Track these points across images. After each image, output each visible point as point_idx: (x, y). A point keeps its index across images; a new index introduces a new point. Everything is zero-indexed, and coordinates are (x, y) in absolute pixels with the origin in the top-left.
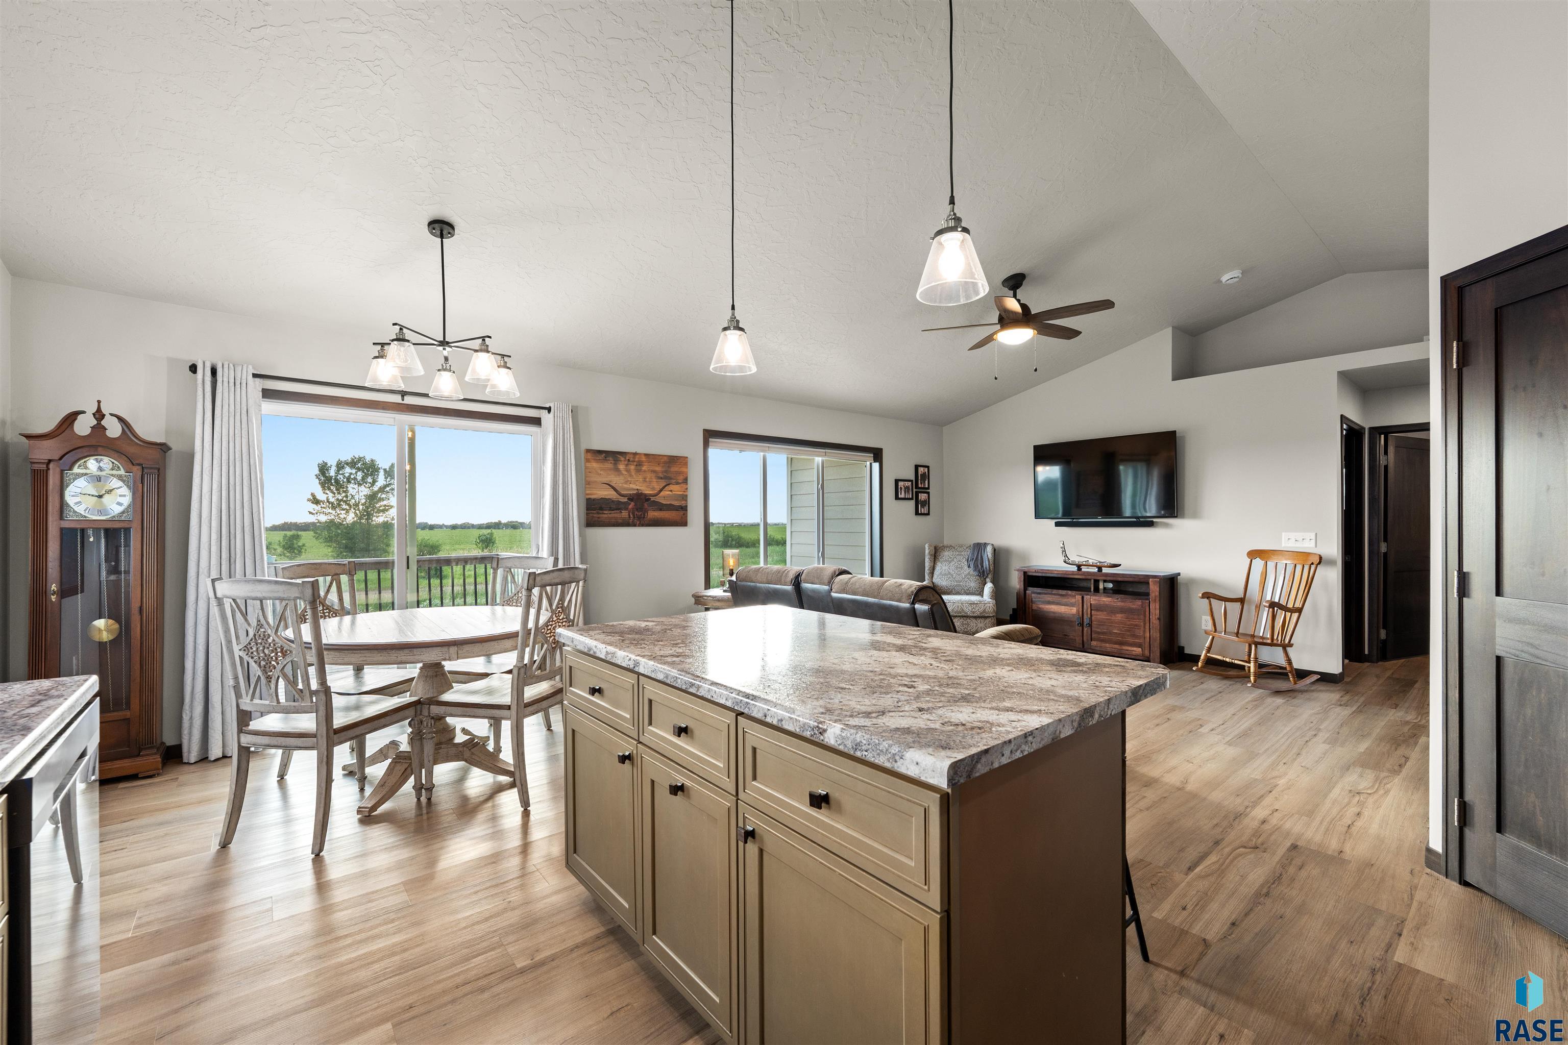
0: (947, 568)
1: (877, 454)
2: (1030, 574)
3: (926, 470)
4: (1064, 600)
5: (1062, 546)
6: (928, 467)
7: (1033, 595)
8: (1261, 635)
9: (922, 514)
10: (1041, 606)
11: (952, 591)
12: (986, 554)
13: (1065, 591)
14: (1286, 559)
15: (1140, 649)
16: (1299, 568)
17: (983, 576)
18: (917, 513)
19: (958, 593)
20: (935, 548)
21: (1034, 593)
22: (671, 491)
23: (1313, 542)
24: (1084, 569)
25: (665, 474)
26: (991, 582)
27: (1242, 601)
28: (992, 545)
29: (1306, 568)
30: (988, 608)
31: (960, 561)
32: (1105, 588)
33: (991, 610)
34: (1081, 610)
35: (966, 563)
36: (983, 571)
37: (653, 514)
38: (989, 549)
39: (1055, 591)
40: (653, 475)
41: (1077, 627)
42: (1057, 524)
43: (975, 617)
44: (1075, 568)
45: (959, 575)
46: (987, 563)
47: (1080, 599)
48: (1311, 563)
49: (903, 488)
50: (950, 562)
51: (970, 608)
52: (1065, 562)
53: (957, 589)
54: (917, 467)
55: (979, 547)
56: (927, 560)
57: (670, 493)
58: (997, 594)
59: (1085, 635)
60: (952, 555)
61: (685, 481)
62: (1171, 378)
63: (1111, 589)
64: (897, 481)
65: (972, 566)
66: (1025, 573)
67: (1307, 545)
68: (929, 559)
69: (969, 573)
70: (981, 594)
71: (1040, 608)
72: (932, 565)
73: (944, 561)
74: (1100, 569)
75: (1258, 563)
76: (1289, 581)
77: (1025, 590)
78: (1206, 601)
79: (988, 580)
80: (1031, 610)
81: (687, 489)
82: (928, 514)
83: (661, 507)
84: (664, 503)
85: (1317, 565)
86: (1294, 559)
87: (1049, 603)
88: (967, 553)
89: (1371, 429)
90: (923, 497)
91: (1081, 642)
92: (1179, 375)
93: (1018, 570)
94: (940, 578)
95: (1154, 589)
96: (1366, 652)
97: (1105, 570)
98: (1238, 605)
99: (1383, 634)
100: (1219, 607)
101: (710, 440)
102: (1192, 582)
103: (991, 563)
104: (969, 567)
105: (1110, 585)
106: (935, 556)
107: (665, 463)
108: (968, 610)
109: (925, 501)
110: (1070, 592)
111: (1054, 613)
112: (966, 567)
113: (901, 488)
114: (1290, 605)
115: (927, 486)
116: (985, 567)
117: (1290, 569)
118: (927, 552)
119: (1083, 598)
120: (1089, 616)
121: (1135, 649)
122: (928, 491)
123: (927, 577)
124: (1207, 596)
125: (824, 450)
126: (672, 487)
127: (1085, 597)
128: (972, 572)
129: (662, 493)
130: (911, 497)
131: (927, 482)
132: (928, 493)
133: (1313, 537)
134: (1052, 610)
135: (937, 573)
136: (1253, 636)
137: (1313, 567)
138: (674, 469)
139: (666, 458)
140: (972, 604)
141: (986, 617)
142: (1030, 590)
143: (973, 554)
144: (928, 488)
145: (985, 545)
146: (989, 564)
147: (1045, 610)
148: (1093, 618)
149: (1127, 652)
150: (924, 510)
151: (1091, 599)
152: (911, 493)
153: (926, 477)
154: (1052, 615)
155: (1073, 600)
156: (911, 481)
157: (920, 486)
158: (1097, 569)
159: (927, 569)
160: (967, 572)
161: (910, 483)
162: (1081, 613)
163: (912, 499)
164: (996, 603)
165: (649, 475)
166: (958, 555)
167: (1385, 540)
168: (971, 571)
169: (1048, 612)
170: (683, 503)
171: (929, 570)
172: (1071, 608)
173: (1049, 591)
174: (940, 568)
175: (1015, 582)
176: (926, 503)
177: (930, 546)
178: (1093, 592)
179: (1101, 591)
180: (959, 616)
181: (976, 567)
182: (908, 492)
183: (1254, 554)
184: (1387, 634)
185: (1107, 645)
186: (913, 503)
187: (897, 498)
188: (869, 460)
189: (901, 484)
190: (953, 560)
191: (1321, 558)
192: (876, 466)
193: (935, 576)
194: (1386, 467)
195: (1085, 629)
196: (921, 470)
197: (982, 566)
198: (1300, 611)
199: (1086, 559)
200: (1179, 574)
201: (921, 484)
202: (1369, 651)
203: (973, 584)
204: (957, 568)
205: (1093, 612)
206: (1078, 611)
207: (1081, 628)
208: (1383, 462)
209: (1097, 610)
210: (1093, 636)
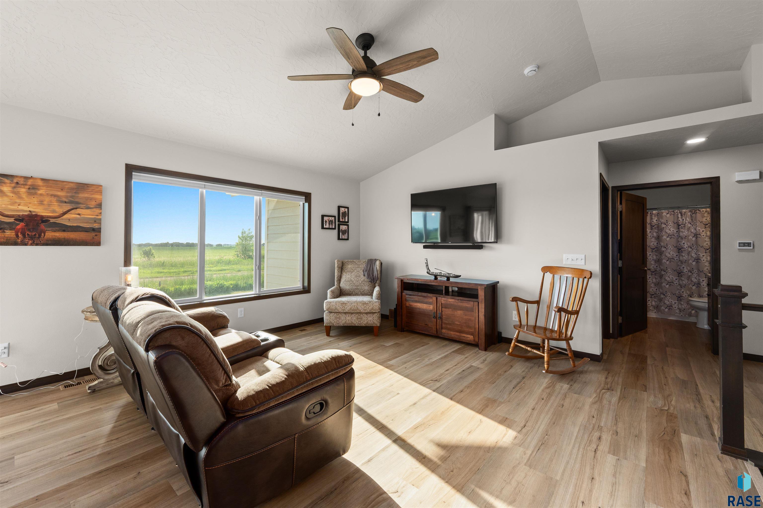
0: (349, 276)
1: (307, 197)
2: (405, 281)
3: (346, 210)
4: (426, 300)
5: (426, 262)
6: (348, 208)
7: (407, 296)
8: (551, 328)
9: (342, 239)
10: (411, 304)
11: (352, 293)
12: (375, 267)
13: (426, 294)
14: (567, 274)
15: (472, 337)
16: (576, 280)
17: (374, 282)
18: (339, 239)
19: (356, 295)
20: (342, 263)
21: (407, 295)
22: (79, 214)
23: (583, 261)
24: (439, 278)
25: (71, 199)
26: (379, 286)
27: (538, 302)
28: (380, 260)
29: (581, 280)
30: (375, 306)
31: (358, 271)
32: (453, 291)
33: (377, 308)
34: (435, 307)
35: (362, 273)
36: (374, 279)
37: (50, 234)
38: (378, 263)
39: (420, 294)
40: (54, 199)
41: (433, 319)
42: (425, 247)
43: (367, 313)
44: (433, 278)
45: (358, 281)
46: (376, 273)
47: (435, 300)
48: (584, 277)
49: (328, 221)
50: (352, 272)
51: (363, 307)
52: (428, 273)
53: (357, 291)
54: (339, 207)
55: (371, 262)
56: (336, 271)
57: (78, 216)
58: (382, 297)
59: (438, 325)
60: (354, 267)
61: (99, 206)
62: (494, 149)
63: (457, 292)
64: (323, 216)
65: (366, 275)
66: (402, 281)
67: (580, 264)
68: (338, 270)
69: (364, 280)
70: (371, 294)
71: (411, 305)
72: (340, 274)
73: (348, 271)
74: (448, 279)
75: (548, 276)
76: (569, 289)
77: (402, 293)
78: (514, 303)
79: (377, 284)
80: (405, 306)
81: (101, 213)
82: (348, 239)
83: (64, 228)
84: (69, 225)
85: (589, 279)
86: (572, 274)
87: (416, 302)
88: (363, 266)
89: (613, 187)
90: (343, 227)
91: (436, 330)
92: (498, 147)
93: (398, 278)
94: (345, 284)
95: (481, 294)
96: (611, 332)
97: (452, 280)
98: (536, 305)
99: (620, 320)
100: (523, 307)
101: (133, 173)
102: (506, 287)
103: (378, 273)
104: (364, 275)
105: (456, 289)
106: (342, 268)
107: (72, 189)
108: (361, 308)
109: (345, 231)
110: (429, 295)
111: (419, 309)
112: (362, 276)
113: (326, 221)
114: (570, 309)
115: (347, 220)
116: (374, 275)
117: (570, 280)
118: (336, 265)
119: (437, 299)
120: (441, 312)
121: (469, 336)
122: (348, 224)
123: (336, 283)
124: (515, 299)
125: (261, 191)
126: (79, 211)
127: (438, 298)
128: (366, 280)
129: (66, 216)
130: (334, 227)
131: (347, 218)
132: (348, 225)
133: (583, 258)
134: (418, 307)
135: (343, 280)
136: (545, 329)
137: (586, 280)
138: (83, 195)
139: (72, 185)
140: (364, 303)
141: (374, 313)
142: (406, 292)
143: (367, 266)
144: (348, 222)
145: (376, 260)
146: (377, 274)
147: (414, 306)
148: (443, 313)
149: (464, 338)
150: (345, 237)
151: (443, 300)
152: (334, 225)
153: (346, 214)
154: (418, 310)
155: (431, 300)
156: (335, 217)
157: (341, 220)
158: (446, 279)
159: (336, 277)
160: (363, 279)
161: (334, 218)
162: (435, 309)
163: (335, 229)
164: (381, 303)
165: (47, 200)
166: (357, 267)
167: (621, 259)
168: (365, 278)
169: (415, 308)
170: (96, 226)
171: (337, 278)
172: (430, 306)
173: (416, 293)
174: (346, 277)
175: (396, 286)
176: (346, 232)
177: (338, 261)
178: (444, 294)
179: (450, 294)
180: (355, 313)
181: (368, 277)
182: (332, 224)
183: (546, 269)
184: (623, 319)
185: (452, 332)
186: (336, 231)
187: (323, 228)
188: (301, 201)
189: (326, 218)
190: (354, 271)
191: (591, 273)
192: (307, 205)
193: (342, 283)
194: (621, 212)
195: (438, 321)
196: (342, 210)
197: (373, 275)
198: (577, 313)
199: (440, 271)
200: (498, 282)
201: (342, 219)
202: (612, 331)
203: (366, 288)
204: (356, 276)
205: (443, 309)
206: (434, 308)
207: (435, 320)
208: (620, 209)
209: (446, 308)
210: (443, 326)
